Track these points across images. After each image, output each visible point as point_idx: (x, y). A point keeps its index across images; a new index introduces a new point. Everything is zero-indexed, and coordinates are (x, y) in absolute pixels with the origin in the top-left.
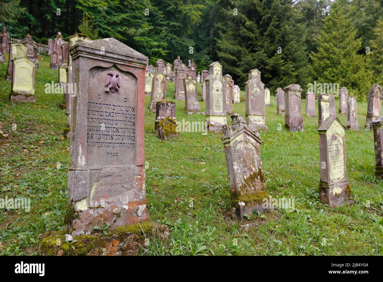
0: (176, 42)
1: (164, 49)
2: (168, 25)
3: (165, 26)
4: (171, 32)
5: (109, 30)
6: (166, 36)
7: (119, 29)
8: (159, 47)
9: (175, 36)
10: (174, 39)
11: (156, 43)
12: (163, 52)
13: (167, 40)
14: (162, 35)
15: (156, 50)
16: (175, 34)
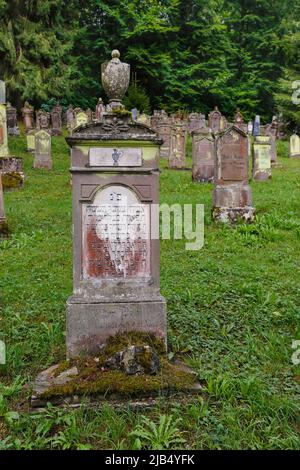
0: (271, 88)
1: (253, 98)
2: (258, 68)
3: (255, 69)
4: (263, 76)
5: (180, 87)
6: (255, 82)
7: (193, 83)
8: (245, 97)
9: (267, 81)
10: (267, 84)
11: (243, 93)
12: (252, 104)
13: (258, 88)
14: (250, 82)
15: (243, 101)
16: (268, 78)
